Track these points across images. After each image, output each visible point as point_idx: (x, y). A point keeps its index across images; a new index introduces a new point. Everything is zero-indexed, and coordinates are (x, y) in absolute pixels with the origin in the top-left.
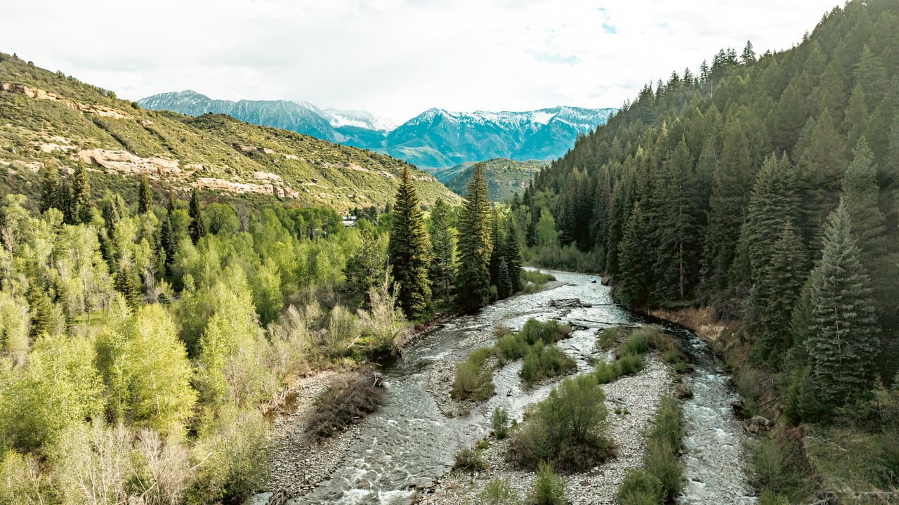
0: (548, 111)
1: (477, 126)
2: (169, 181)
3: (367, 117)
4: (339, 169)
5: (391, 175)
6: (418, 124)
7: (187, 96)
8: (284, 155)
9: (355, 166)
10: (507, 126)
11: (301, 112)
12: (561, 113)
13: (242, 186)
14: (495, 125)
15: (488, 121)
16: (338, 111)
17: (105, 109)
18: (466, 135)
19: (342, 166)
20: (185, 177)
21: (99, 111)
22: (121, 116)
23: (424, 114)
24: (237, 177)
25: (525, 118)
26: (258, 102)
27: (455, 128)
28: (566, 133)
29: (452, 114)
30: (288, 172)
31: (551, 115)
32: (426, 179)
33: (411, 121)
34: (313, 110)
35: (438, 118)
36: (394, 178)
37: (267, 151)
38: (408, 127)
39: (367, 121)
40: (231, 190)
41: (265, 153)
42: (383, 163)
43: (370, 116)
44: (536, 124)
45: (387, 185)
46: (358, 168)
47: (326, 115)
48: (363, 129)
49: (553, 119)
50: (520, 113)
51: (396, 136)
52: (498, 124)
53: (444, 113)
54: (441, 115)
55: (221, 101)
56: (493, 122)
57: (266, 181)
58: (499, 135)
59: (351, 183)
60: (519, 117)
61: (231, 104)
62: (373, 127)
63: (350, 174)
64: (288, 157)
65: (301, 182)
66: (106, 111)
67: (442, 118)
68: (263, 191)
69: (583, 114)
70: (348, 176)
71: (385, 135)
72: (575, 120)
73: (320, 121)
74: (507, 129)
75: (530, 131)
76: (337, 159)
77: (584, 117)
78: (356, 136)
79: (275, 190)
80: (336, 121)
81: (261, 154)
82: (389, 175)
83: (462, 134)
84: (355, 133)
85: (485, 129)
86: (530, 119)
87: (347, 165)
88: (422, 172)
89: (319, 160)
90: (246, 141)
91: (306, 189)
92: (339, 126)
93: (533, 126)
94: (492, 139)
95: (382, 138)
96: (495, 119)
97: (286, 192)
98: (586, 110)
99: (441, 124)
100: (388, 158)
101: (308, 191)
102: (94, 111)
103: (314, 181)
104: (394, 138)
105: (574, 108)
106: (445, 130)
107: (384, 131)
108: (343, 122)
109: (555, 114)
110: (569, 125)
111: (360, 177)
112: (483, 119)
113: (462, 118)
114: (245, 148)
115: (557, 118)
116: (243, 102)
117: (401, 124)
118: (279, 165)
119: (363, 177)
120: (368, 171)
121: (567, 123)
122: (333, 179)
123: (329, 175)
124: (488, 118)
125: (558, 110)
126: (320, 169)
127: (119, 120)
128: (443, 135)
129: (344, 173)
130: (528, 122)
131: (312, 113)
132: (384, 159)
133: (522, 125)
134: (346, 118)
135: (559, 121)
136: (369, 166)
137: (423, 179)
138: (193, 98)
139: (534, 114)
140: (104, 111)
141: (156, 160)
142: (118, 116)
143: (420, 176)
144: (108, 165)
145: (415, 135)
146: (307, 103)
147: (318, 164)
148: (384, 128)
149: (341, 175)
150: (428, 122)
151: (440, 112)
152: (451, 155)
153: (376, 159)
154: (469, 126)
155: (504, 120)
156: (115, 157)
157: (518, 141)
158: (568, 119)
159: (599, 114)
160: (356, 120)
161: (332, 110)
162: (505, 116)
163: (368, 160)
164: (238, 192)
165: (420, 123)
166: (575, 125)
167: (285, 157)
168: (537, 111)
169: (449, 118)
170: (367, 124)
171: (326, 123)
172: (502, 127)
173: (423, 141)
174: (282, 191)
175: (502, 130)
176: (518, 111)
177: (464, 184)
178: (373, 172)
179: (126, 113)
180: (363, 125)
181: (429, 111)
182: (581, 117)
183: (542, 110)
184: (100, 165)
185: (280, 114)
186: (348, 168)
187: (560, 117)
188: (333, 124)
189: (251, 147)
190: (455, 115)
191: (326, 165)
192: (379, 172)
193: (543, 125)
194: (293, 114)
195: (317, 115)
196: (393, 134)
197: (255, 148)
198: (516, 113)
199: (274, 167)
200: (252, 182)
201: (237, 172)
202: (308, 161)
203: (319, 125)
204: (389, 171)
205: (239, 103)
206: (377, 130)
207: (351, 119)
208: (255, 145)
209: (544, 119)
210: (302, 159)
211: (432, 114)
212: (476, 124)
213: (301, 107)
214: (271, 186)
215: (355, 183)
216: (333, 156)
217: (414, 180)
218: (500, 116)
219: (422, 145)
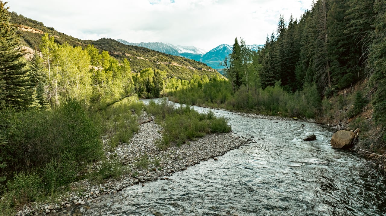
3: (194, 49)
4: (166, 65)
5: (193, 68)
6: (216, 51)
8: (136, 57)
9: (175, 64)
11: (166, 47)
16: (182, 46)
17: (26, 27)
19: (168, 63)
21: (22, 28)
22: (37, 32)
23: (219, 47)
26: (148, 43)
29: (231, 47)
30: (137, 65)
32: (211, 70)
33: (213, 50)
34: (171, 46)
36: (194, 70)
37: (127, 55)
38: (211, 52)
39: (194, 50)
41: (126, 56)
42: (190, 63)
43: (195, 48)
45: (190, 73)
47: (176, 48)
48: (192, 54)
50: (262, 45)
51: (206, 57)
53: (227, 46)
54: (226, 47)
55: (133, 43)
59: (171, 71)
62: (197, 53)
63: (171, 67)
64: (138, 58)
66: (27, 29)
67: (226, 48)
70: (170, 68)
73: (173, 51)
76: (166, 60)
78: (189, 57)
80: (181, 51)
81: (123, 56)
82: (192, 68)
84: (189, 56)
87: (170, 63)
88: (209, 67)
89: (155, 60)
90: (117, 50)
92: (182, 53)
95: (201, 57)
99: (226, 51)
100: (193, 60)
102: (19, 28)
104: (205, 57)
106: (228, 53)
107: (201, 55)
108: (184, 51)
111: (176, 69)
114: (115, 53)
116: (142, 43)
117: (209, 51)
118: (132, 61)
119: (178, 69)
120: (181, 66)
122: (162, 69)
123: (160, 67)
126: (155, 64)
127: (36, 34)
129: (168, 67)
131: (171, 48)
132: (191, 61)
134: (185, 50)
136: (183, 64)
137: (209, 70)
140: (25, 28)
142: (34, 32)
143: (208, 69)
145: (214, 56)
146: (168, 43)
147: (155, 62)
148: (201, 53)
150: (220, 50)
151: (226, 46)
153: (187, 61)
155: (254, 49)
160: (189, 50)
161: (179, 46)
162: (255, 47)
163: (182, 61)
165: (217, 50)
167: (137, 58)
169: (230, 48)
170: (194, 52)
171: (176, 51)
173: (218, 58)
178: (184, 67)
179: (40, 31)
180: (192, 52)
181: (221, 45)
185: (157, 48)
186: (171, 64)
188: (179, 52)
189: (118, 53)
191: (159, 63)
192: (187, 67)
194: (162, 48)
195: (173, 48)
196: (204, 55)
197: (121, 53)
202: (150, 61)
203: (173, 52)
204: (193, 67)
205: (140, 44)
206: (198, 54)
207: (187, 50)
208: (121, 52)
210: (147, 60)
211: (222, 47)
213: (165, 45)
215: (173, 71)
216: (164, 59)
217: (205, 71)
218: (253, 47)
219: (217, 60)
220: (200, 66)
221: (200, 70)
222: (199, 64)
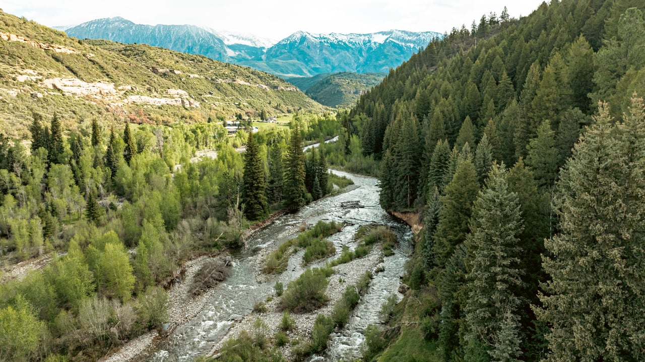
0: (383, 33)
1: (332, 45)
2: (108, 99)
3: (251, 37)
4: (229, 84)
5: (266, 87)
6: (288, 42)
7: (117, 21)
8: (189, 74)
9: (240, 81)
10: (354, 45)
11: (202, 34)
12: (393, 35)
13: (159, 100)
14: (345, 43)
15: (340, 41)
16: (230, 32)
17: (60, 47)
18: (324, 51)
19: (230, 81)
20: (119, 95)
21: (55, 49)
22: (72, 52)
23: (293, 35)
24: (155, 94)
25: (367, 39)
26: (170, 26)
27: (316, 46)
28: (396, 50)
29: (314, 36)
30: (192, 87)
31: (386, 37)
32: (291, 89)
33: (283, 40)
34: (211, 32)
35: (303, 39)
36: (268, 89)
37: (177, 72)
38: (281, 45)
39: (251, 40)
40: (151, 103)
41: (175, 74)
42: (260, 78)
43: (254, 37)
44: (375, 43)
45: (263, 94)
46: (242, 82)
47: (220, 36)
48: (249, 46)
49: (387, 39)
50: (363, 35)
52: (347, 43)
53: (307, 34)
54: (306, 36)
56: (344, 41)
57: (176, 96)
58: (348, 51)
59: (238, 94)
60: (362, 38)
61: (150, 28)
62: (256, 45)
63: (236, 87)
64: (192, 76)
65: (201, 95)
66: (61, 49)
67: (306, 39)
68: (174, 103)
69: (409, 36)
70: (235, 89)
71: (265, 51)
72: (403, 40)
73: (216, 41)
74: (354, 47)
75: (370, 48)
76: (227, 76)
77: (410, 38)
78: (243, 51)
79: (183, 102)
80: (228, 40)
81: (172, 74)
82: (264, 87)
83: (321, 50)
85: (338, 47)
86: (371, 39)
87: (234, 81)
88: (289, 84)
89: (214, 77)
90: (161, 65)
91: (205, 100)
92: (230, 44)
93: (373, 44)
94: (343, 55)
95: (262, 53)
96: (345, 39)
97: (190, 104)
98: (411, 33)
99: (305, 43)
100: (264, 74)
101: (207, 101)
102: (52, 49)
103: (210, 93)
104: (271, 53)
105: (402, 31)
106: (308, 47)
107: (264, 48)
108: (233, 41)
109: (388, 36)
110: (399, 44)
111: (244, 89)
112: (336, 39)
113: (321, 38)
114: (161, 70)
115: (391, 39)
116: (159, 26)
117: (276, 43)
118: (185, 82)
119: (246, 89)
120: (249, 84)
121: (398, 42)
122: (225, 91)
123: (221, 88)
124: (340, 38)
125: (391, 33)
126: (215, 84)
127: (71, 54)
128: (307, 51)
129: (232, 86)
130: (370, 41)
131: (211, 35)
132: (262, 75)
133: (365, 44)
134: (235, 38)
135: (392, 42)
136: (250, 80)
137: (289, 89)
138: (122, 23)
139: (373, 36)
140: (59, 48)
141: (98, 85)
142: (69, 52)
143: (287, 87)
144: (64, 89)
145: (286, 51)
146: (206, 27)
147: (212, 79)
148: (263, 46)
149: (230, 88)
150: (296, 42)
151: (305, 34)
152: (312, 66)
153: (255, 75)
154: (326, 44)
155: (351, 40)
156: (70, 83)
157: (361, 55)
158: (398, 39)
159: (421, 36)
160: (243, 39)
161: (225, 32)
162: (352, 37)
163: (250, 76)
164: (157, 105)
165: (290, 42)
166: (403, 44)
167: (190, 76)
168: (376, 33)
169: (311, 38)
170: (252, 42)
171: (221, 41)
172: (350, 45)
173: (292, 55)
174: (188, 103)
175: (350, 47)
176: (362, 33)
177: (320, 92)
178: (253, 85)
179: (75, 49)
180: (248, 43)
181: (296, 33)
182: (408, 38)
183: (379, 33)
184: (59, 90)
185: (187, 35)
187: (392, 38)
188: (226, 42)
189: (165, 70)
190: (316, 36)
191: (220, 81)
192: (257, 85)
193: (380, 44)
194: (196, 36)
195: (214, 36)
196: (270, 50)
197: (168, 70)
198: (360, 35)
199: (182, 83)
200: (166, 97)
201: (155, 90)
202: (206, 78)
203: (215, 43)
204: (265, 84)
206: (258, 47)
207: (239, 39)
208: (168, 68)
209: (380, 39)
210: (202, 77)
211: (299, 36)
212: (331, 43)
213: (202, 30)
214: (180, 99)
215: (240, 94)
216: (224, 74)
217: (282, 90)
218: (349, 37)
219: (291, 59)
220: (276, 82)
221: (276, 90)
222: (273, 80)
